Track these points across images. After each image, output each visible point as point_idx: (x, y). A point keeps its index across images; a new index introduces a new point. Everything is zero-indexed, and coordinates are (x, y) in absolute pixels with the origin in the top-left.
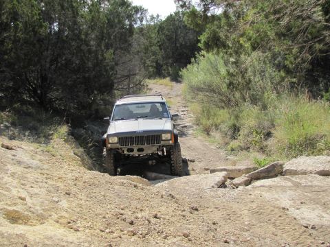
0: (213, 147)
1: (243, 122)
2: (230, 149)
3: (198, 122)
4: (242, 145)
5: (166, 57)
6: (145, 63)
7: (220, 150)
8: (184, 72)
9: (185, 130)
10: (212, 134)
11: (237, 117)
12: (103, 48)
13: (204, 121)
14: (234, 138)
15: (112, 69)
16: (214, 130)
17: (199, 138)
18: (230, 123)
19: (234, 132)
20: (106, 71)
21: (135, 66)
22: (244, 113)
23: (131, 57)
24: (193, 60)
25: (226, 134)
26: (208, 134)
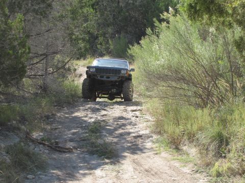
0: (187, 170)
1: (234, 128)
2: (214, 173)
3: (159, 129)
4: (235, 166)
5: (104, 24)
6: (72, 34)
7: (198, 175)
8: (135, 50)
9: (140, 141)
10: (185, 148)
11: (224, 122)
12: (7, 11)
13: (170, 128)
14: (220, 155)
15: (23, 45)
16: (187, 142)
17: (164, 154)
18: (213, 131)
19: (220, 147)
20: (13, 48)
21: (56, 38)
22: (236, 115)
23: (51, 25)
24: (149, 31)
25: (207, 149)
26: (177, 149)
